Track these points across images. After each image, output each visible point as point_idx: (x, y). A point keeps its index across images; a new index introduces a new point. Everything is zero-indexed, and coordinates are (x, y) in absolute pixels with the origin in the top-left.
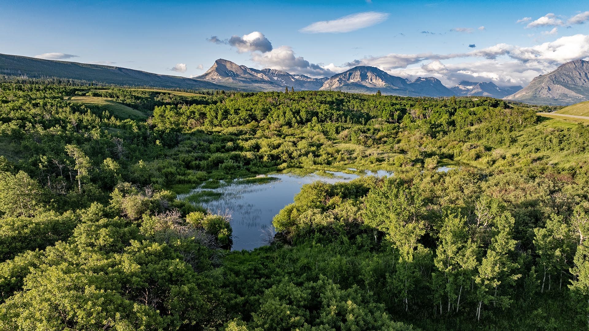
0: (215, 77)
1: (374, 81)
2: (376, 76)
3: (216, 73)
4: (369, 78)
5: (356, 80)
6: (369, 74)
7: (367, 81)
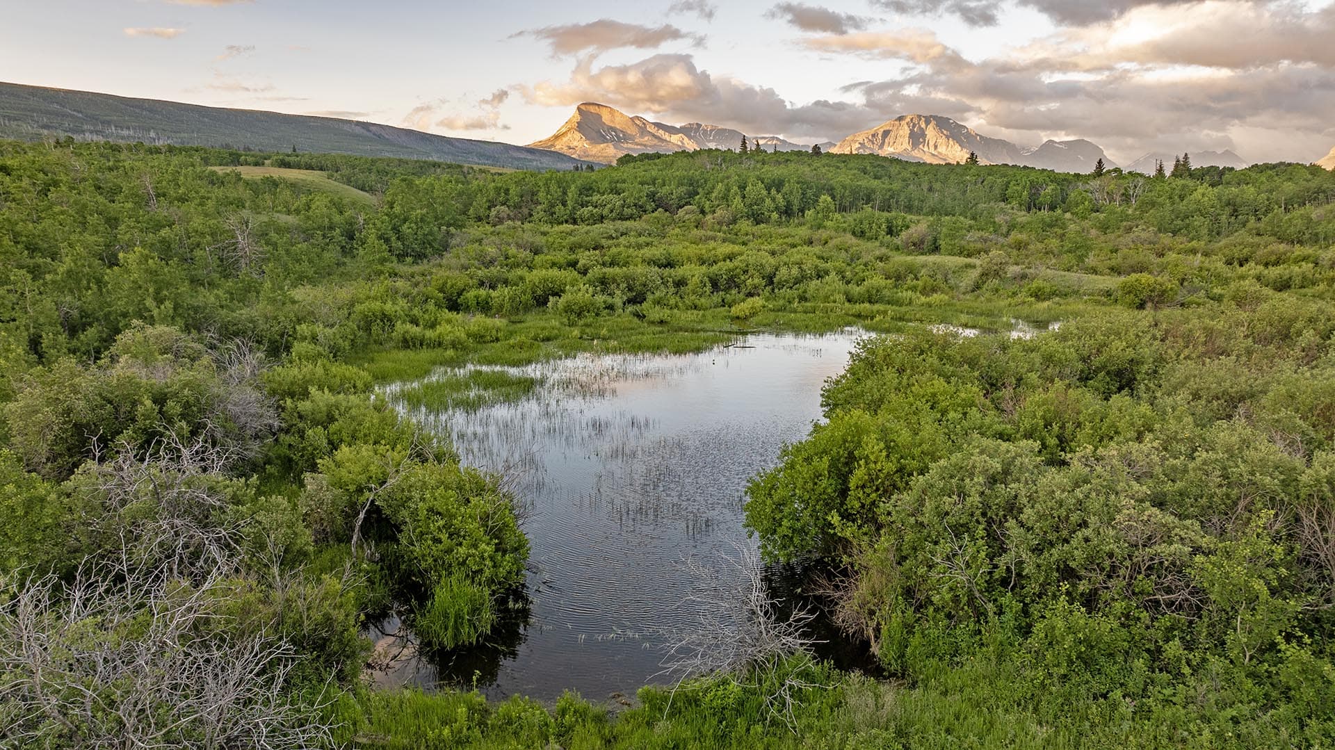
0: (575, 143)
1: (942, 149)
2: (947, 137)
3: (578, 135)
4: (931, 144)
5: (899, 147)
6: (931, 132)
7: (926, 149)
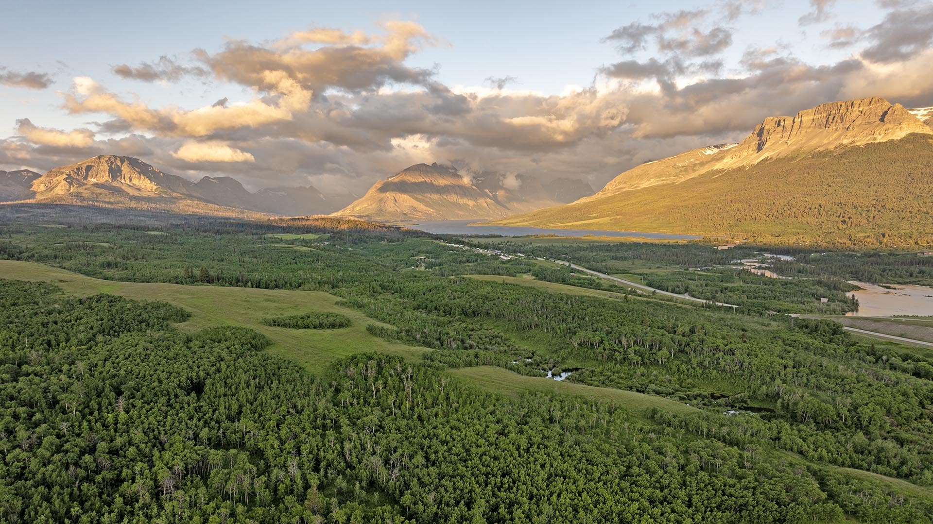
2: (139, 173)
5: (101, 179)
6: (125, 169)
7: (123, 181)
